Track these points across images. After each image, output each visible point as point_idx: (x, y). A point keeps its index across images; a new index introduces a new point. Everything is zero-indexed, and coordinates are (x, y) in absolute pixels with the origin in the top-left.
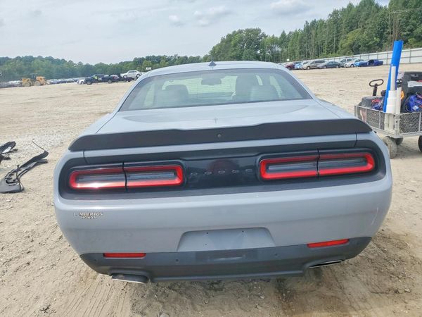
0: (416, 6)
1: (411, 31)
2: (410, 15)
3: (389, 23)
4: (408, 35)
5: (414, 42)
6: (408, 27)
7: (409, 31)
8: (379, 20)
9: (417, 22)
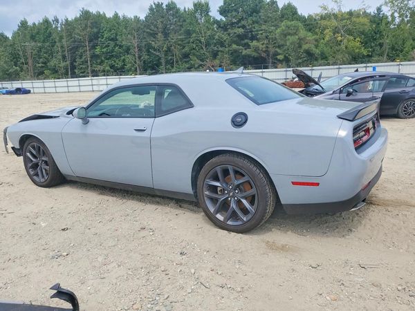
0: (44, 41)
1: (45, 63)
2: (40, 48)
3: (21, 53)
4: (42, 67)
5: (51, 74)
6: (41, 60)
7: (43, 63)
8: (10, 49)
9: (49, 56)
